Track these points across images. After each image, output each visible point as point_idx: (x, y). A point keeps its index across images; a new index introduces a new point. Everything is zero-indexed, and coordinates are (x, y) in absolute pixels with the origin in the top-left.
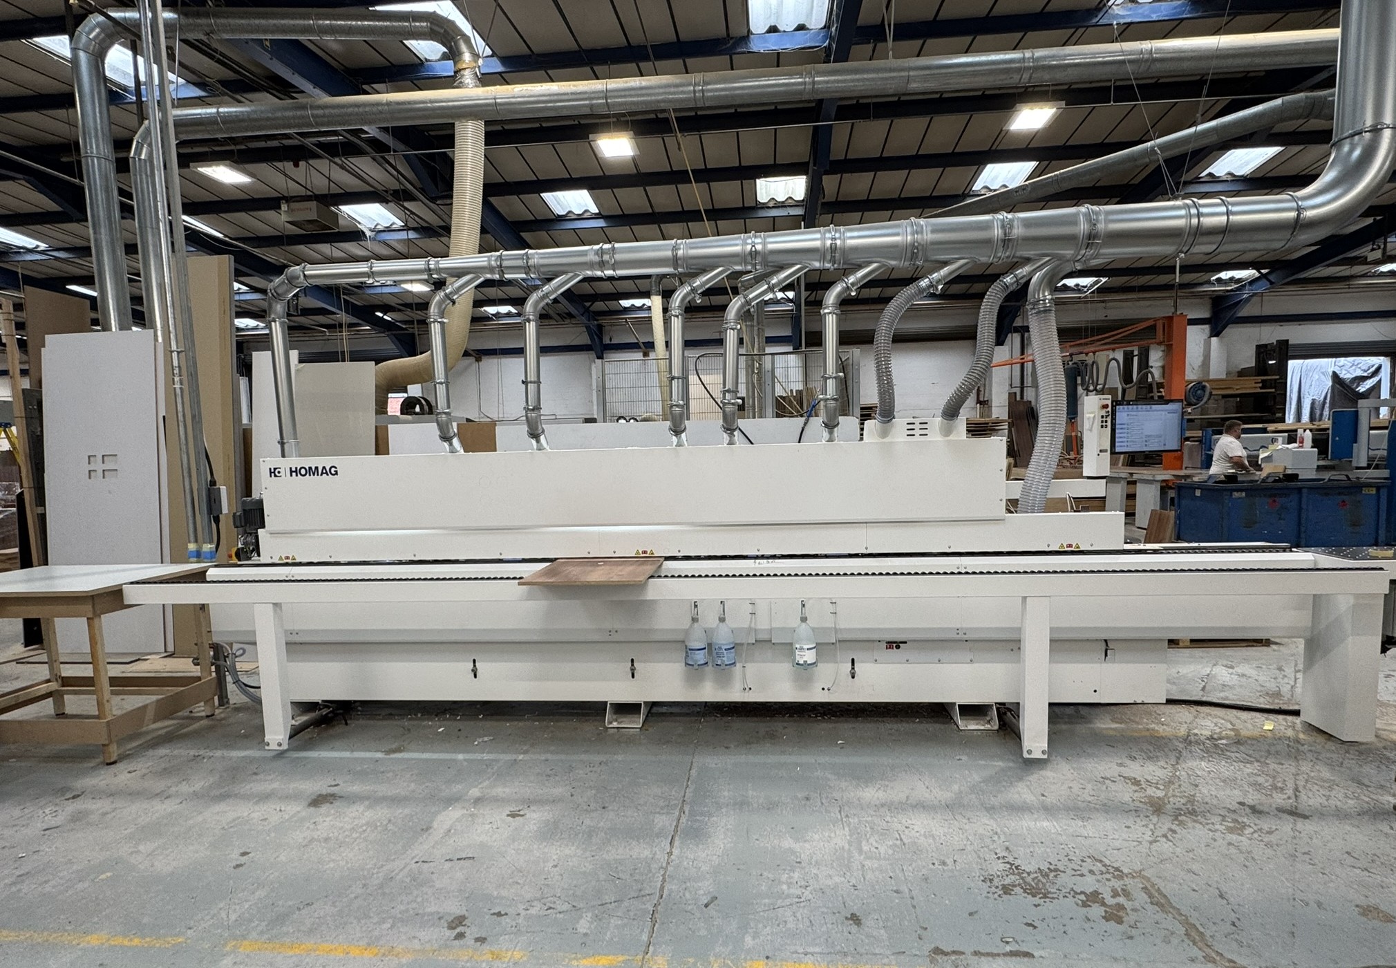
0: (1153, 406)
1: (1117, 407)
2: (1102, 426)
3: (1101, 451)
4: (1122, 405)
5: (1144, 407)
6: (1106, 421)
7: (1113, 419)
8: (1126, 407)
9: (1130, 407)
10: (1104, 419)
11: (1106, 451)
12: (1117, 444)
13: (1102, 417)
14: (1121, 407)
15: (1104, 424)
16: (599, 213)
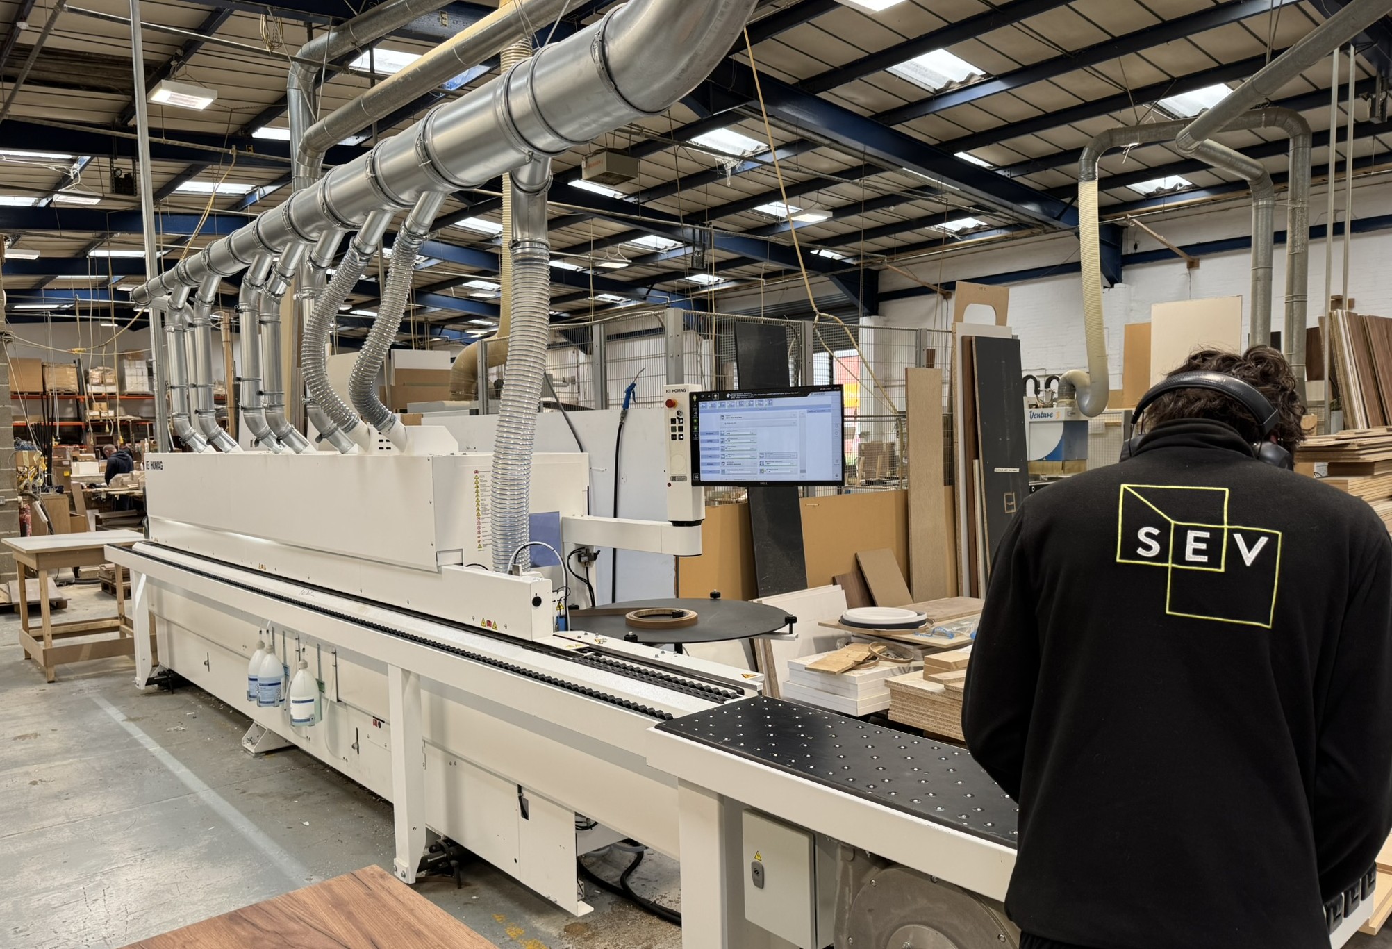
0: (775, 400)
1: (701, 404)
2: (674, 437)
3: (674, 479)
4: (711, 399)
5: (756, 402)
6: (681, 429)
7: (695, 422)
8: (718, 403)
9: (727, 403)
10: (677, 425)
11: (683, 479)
12: (702, 468)
13: (673, 421)
14: (709, 403)
15: (677, 433)
16: (988, 75)
